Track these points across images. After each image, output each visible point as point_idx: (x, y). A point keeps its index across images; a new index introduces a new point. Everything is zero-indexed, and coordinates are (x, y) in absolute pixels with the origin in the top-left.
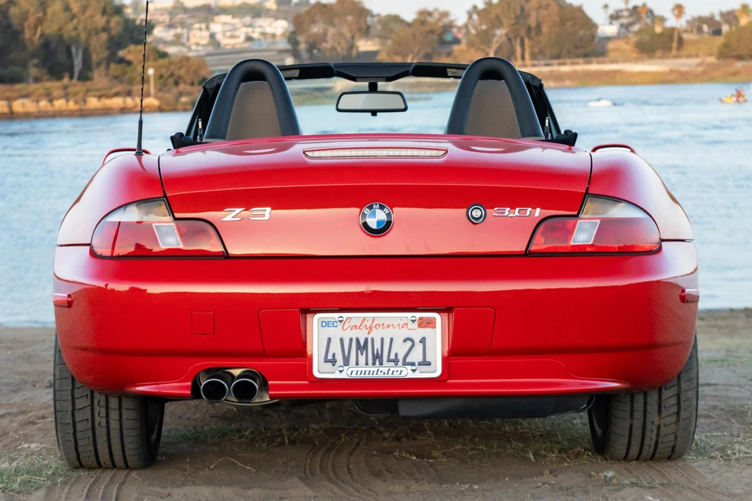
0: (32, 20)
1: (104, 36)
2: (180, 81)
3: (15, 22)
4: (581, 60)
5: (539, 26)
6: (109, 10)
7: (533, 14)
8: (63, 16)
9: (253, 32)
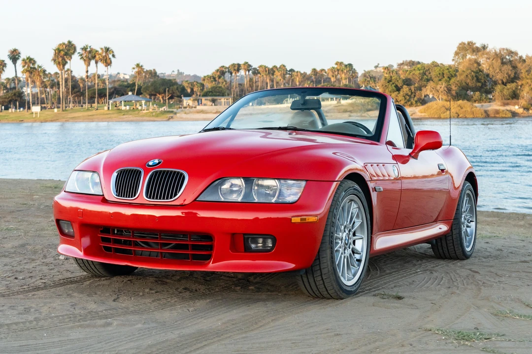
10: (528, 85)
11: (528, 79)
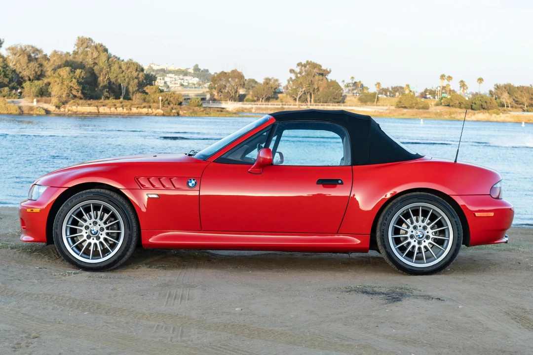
0: (104, 72)
1: (136, 81)
2: (170, 103)
3: (96, 72)
4: (336, 104)
5: (318, 88)
6: (138, 70)
7: (316, 83)
8: (118, 71)
9: (184, 82)
10: (56, 84)
11: (54, 77)
